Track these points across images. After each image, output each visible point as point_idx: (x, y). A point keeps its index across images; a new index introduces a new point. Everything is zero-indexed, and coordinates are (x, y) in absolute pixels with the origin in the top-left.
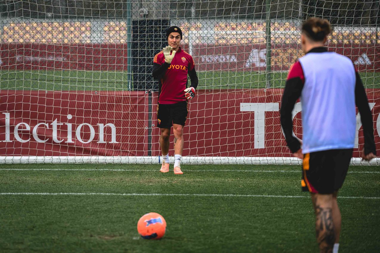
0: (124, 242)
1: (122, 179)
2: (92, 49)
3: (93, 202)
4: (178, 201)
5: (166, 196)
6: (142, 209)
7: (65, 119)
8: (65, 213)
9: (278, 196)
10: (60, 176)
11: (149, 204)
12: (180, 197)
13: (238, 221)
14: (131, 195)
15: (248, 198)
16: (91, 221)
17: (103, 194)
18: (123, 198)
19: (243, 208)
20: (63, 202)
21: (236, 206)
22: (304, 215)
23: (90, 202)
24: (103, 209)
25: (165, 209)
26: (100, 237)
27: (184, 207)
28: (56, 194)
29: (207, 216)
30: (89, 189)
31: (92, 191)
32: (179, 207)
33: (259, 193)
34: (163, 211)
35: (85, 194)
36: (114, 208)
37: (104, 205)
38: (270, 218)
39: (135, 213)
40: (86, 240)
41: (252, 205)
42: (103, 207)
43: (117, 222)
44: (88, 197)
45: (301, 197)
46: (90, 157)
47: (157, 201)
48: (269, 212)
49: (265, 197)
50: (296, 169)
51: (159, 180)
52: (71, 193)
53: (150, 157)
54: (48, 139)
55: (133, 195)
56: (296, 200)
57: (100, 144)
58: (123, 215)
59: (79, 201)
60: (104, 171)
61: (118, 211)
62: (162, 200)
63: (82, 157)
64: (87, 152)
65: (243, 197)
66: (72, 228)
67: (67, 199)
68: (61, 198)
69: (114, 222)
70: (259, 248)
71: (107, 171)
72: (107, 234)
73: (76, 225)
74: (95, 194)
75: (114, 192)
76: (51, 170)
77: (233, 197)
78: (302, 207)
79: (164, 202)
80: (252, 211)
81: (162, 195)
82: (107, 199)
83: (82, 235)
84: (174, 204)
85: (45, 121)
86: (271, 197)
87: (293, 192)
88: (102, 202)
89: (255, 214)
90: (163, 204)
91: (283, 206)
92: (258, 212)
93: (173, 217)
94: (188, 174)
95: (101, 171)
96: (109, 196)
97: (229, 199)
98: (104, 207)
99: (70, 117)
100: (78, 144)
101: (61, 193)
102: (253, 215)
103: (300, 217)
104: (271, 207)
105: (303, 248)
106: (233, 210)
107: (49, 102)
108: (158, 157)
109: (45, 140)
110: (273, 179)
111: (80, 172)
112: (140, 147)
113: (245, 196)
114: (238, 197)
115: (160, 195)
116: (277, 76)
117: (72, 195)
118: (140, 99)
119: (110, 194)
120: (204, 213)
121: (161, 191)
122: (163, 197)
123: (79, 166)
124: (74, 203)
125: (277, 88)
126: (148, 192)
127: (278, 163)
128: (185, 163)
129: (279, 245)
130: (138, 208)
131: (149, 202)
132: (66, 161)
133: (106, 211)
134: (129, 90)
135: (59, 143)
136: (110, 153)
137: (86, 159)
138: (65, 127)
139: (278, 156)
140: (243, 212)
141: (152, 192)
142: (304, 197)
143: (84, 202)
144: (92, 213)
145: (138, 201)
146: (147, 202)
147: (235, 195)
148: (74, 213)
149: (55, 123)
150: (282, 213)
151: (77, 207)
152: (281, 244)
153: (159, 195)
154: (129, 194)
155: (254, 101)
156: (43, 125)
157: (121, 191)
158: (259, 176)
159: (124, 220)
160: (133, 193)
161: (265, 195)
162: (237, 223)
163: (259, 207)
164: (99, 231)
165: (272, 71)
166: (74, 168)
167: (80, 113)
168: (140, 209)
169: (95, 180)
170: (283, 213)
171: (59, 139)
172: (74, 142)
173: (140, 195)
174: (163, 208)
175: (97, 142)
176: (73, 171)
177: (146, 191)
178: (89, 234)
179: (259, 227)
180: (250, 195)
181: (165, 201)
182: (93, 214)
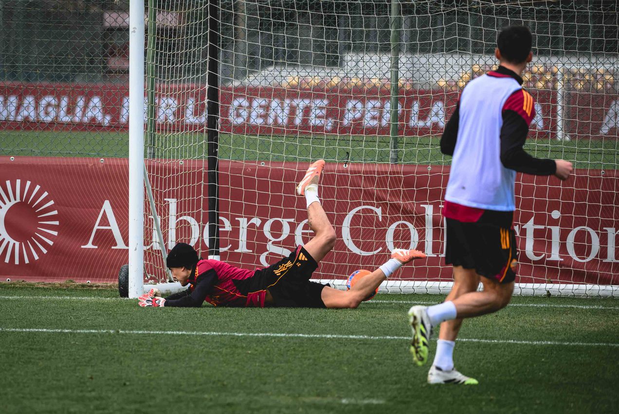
100: (569, 263)
135: (535, 261)
149: (530, 226)
171: (536, 253)
172: (563, 260)
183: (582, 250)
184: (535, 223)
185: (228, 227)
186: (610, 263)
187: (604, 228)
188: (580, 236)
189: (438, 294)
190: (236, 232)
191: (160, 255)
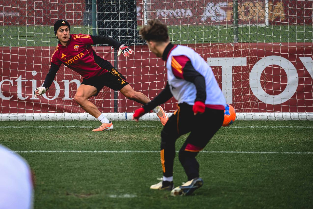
0: (101, 200)
1: (91, 136)
2: (57, 4)
3: (65, 159)
4: (150, 158)
5: (138, 153)
6: (115, 166)
7: (29, 76)
8: (38, 170)
9: (252, 152)
10: (27, 133)
11: (122, 161)
12: (152, 154)
13: (214, 177)
14: (103, 152)
15: (221, 154)
16: (65, 179)
17: (74, 151)
18: (95, 155)
19: (217, 164)
20: (34, 160)
21: (210, 162)
22: (279, 171)
23: (62, 160)
24: (76, 166)
25: (138, 166)
26: (77, 196)
27: (158, 164)
28: (26, 152)
29: (182, 173)
30: (59, 147)
31: (62, 148)
32: (153, 164)
33: (232, 149)
34: (137, 169)
35: (55, 151)
36: (87, 165)
37: (76, 163)
38: (246, 175)
39: (108, 170)
40: (62, 198)
41: (226, 162)
42: (75, 164)
43: (92, 179)
44: (58, 155)
45: (275, 153)
46: (56, 114)
47: (130, 159)
48: (244, 169)
49: (239, 153)
50: (266, 124)
51: (128, 136)
52: (41, 151)
53: (117, 114)
54: (13, 96)
55: (104, 152)
56: (270, 156)
57: (66, 100)
58: (97, 173)
59: (50, 159)
60: (71, 128)
61: (91, 169)
62: (134, 157)
63: (48, 114)
64: (53, 109)
65: (216, 153)
66: (47, 186)
67: (38, 157)
68: (31, 156)
69: (89, 180)
70: (239, 205)
71: (75, 128)
72: (83, 192)
73: (50, 183)
74: (66, 151)
75: (85, 149)
76: (17, 128)
77: (206, 154)
78: (277, 163)
79: (137, 160)
80: (227, 168)
81: (134, 152)
82: (79, 157)
83: (58, 194)
84: (147, 161)
85: (10, 77)
86: (244, 153)
87: (266, 148)
88: (74, 160)
89: (230, 170)
90: (136, 161)
91: (258, 162)
92: (233, 168)
93: (148, 175)
94: (157, 130)
95: (69, 128)
96: (80, 153)
97: (202, 156)
98: (77, 164)
99: (34, 73)
100: (43, 101)
101: (31, 151)
102: (228, 171)
103: (277, 173)
104: (245, 163)
105: (283, 204)
106: (208, 167)
107: (14, 59)
108: (125, 113)
109: (10, 97)
110: (243, 135)
111: (47, 129)
112: (107, 103)
113: (217, 153)
114: (211, 154)
115: (132, 151)
116: (245, 30)
117: (42, 152)
118: (106, 55)
119: (81, 151)
120: (178, 170)
121: (132, 148)
122: (135, 155)
123: (45, 124)
124: (45, 161)
125: (245, 42)
126: (119, 149)
127: (246, 119)
128: (152, 119)
129: (259, 202)
130: (111, 165)
131: (122, 159)
132: (32, 119)
133: (79, 168)
135: (24, 100)
136: (75, 109)
137: (51, 116)
138: (30, 84)
139: (246, 112)
140: (218, 169)
141: (123, 148)
142: (277, 153)
143: (56, 159)
144: (65, 171)
145: (110, 158)
146: (120, 159)
147: (208, 152)
148: (46, 171)
149: (19, 80)
150: (257, 169)
151: (49, 165)
152: (260, 201)
153: (130, 152)
154: (100, 151)
155: (222, 55)
156: (8, 82)
157: (91, 148)
158: (229, 132)
159: (98, 178)
160: (104, 150)
161: (238, 151)
162: (213, 180)
163: (234, 164)
164: (75, 189)
165: (239, 25)
166: (40, 125)
168: (114, 166)
169: (63, 137)
170: (259, 169)
171: (24, 96)
172: (39, 99)
173: (112, 152)
174: (137, 165)
175: (63, 99)
176: (40, 129)
177: (117, 148)
178: (65, 192)
179: (236, 184)
180: (223, 152)
181: (138, 158)
182: (67, 172)
187: (62, 80)
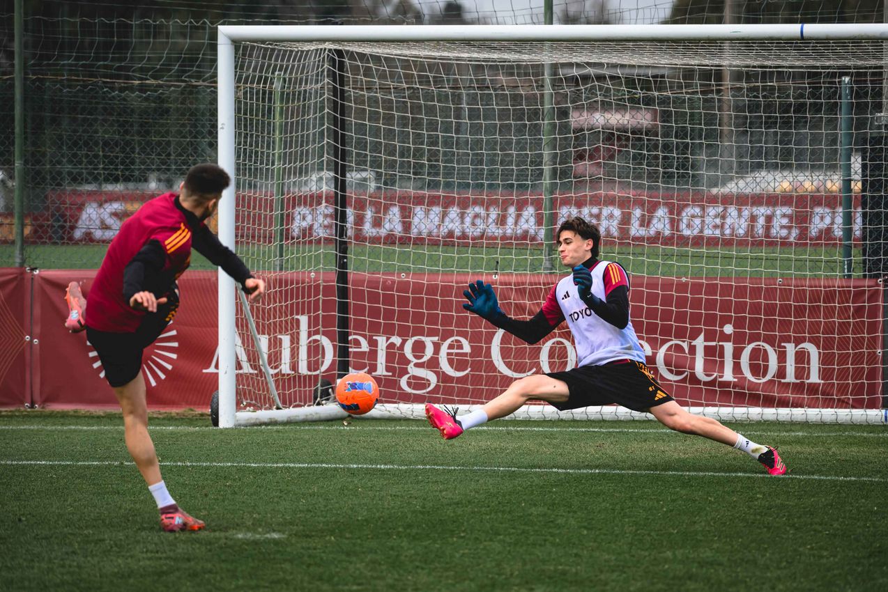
118: (871, 292)
134: (844, 276)
167: (755, 323)
183: (757, 370)
184: (706, 340)
185: (365, 346)
186: (789, 384)
187: (783, 344)
188: (755, 354)
189: (586, 419)
190: (373, 354)
191: (263, 378)
